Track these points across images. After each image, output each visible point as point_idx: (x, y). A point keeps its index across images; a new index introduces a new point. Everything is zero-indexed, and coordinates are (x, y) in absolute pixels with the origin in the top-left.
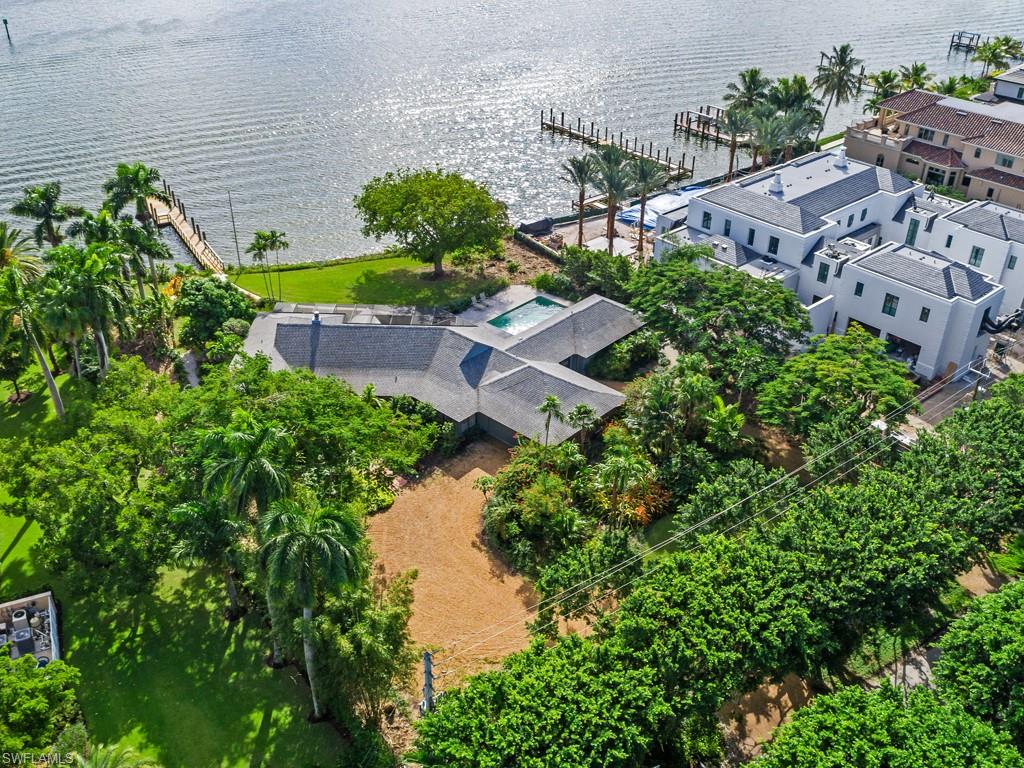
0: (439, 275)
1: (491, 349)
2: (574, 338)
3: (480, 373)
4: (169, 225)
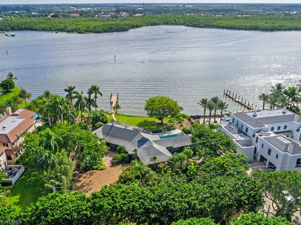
0: (162, 124)
1: (148, 140)
2: (174, 142)
3: (142, 145)
4: (113, 103)
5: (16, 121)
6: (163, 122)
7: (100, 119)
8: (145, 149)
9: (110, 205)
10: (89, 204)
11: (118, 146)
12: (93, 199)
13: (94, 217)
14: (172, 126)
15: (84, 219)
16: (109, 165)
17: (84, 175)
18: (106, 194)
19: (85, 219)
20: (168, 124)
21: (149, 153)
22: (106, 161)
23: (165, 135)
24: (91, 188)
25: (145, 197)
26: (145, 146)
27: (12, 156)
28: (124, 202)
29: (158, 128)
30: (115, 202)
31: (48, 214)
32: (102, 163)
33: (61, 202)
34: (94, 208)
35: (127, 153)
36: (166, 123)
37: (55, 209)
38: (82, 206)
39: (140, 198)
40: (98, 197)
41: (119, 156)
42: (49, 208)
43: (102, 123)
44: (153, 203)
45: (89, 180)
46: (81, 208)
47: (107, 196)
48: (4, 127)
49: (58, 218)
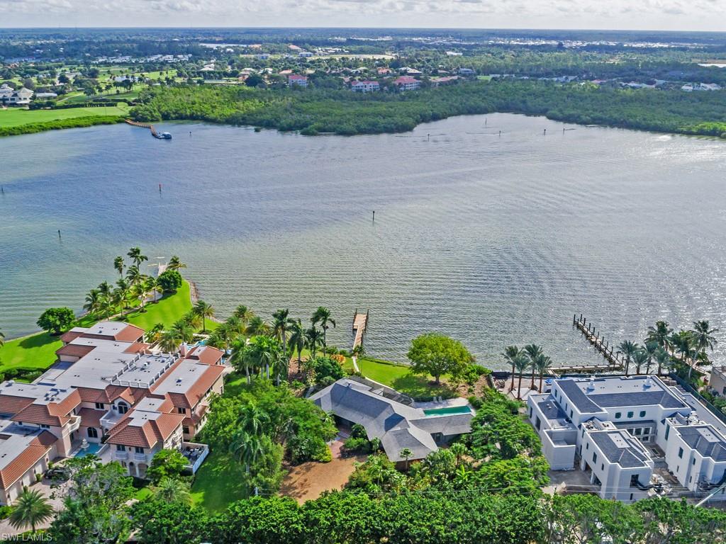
0: (436, 384)
1: (404, 418)
2: (446, 425)
3: (392, 426)
4: (356, 330)
5: (195, 369)
6: (440, 381)
7: (329, 371)
8: (397, 434)
9: (328, 520)
10: (301, 515)
11: (354, 424)
12: (306, 509)
13: (307, 534)
14: (454, 390)
15: (293, 535)
16: (337, 456)
17: (297, 469)
18: (324, 505)
19: (295, 535)
20: (448, 384)
21: (400, 443)
22: (333, 448)
23: (438, 408)
24: (307, 491)
25: (375, 513)
26: (397, 428)
27: (191, 428)
28: (346, 518)
29: (428, 393)
30: (335, 516)
31: (249, 523)
32: (327, 452)
33: (266, 510)
34: (308, 522)
35: (366, 437)
36: (445, 382)
37: (258, 518)
38: (291, 517)
39: (369, 515)
40: (314, 508)
41: (354, 442)
42: (252, 516)
43: (332, 379)
44: (385, 523)
45: (304, 477)
46: (292, 520)
47: (325, 508)
48: (179, 381)
49: (262, 530)
